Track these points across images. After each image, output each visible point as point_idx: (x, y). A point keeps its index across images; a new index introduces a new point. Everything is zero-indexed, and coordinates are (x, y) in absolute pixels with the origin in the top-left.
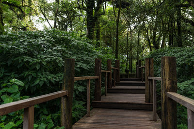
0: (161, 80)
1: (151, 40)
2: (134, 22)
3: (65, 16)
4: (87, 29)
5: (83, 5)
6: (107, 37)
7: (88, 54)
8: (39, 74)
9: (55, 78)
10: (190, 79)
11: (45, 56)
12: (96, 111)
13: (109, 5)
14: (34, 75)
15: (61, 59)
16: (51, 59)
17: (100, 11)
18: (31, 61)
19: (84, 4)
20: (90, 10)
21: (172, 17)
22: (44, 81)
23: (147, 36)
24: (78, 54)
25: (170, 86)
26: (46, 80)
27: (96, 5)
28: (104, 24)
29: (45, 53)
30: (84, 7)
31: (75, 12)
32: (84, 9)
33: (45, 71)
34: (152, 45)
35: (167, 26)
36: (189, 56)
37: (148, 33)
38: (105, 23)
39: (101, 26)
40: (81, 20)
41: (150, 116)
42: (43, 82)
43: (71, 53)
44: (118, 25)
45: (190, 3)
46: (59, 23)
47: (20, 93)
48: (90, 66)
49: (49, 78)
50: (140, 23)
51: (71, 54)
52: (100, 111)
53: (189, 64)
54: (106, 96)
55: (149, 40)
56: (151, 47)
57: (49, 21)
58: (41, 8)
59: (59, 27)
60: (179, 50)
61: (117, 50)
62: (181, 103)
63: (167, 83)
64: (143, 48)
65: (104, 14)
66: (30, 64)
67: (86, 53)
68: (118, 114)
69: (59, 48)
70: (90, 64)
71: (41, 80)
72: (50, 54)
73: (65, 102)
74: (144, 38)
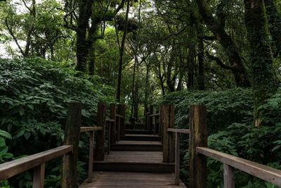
0: (190, 133)
1: (164, 78)
2: (141, 52)
3: (43, 36)
4: (76, 58)
5: (71, 22)
6: (104, 70)
7: (87, 96)
8: (22, 122)
9: (46, 128)
10: (216, 132)
11: (31, 97)
12: (99, 175)
13: (108, 25)
14: (16, 123)
15: (53, 102)
16: (40, 102)
17: (96, 34)
18: (11, 103)
19: (73, 21)
20: (82, 31)
21: (192, 50)
22: (31, 132)
23: (158, 73)
24: (73, 95)
25: (200, 140)
26: (34, 131)
27: (90, 25)
28: (102, 52)
29: (30, 92)
30: (74, 26)
31: (58, 31)
32: (73, 28)
33: (31, 118)
34: (165, 84)
35: (185, 61)
36: (216, 104)
37: (159, 68)
38: (102, 50)
39: (96, 54)
40: (67, 44)
41: (170, 179)
42: (30, 134)
43: (65, 93)
44: (121, 55)
45: (216, 36)
46: (33, 45)
47: (7, 148)
48: (90, 113)
49: (38, 128)
50: (149, 54)
51: (63, 95)
52: (104, 176)
53: (216, 113)
54: (108, 154)
55: (161, 78)
56: (163, 88)
57: (18, 41)
58: (6, 21)
59: (33, 51)
60: (203, 94)
61: (119, 90)
62: (215, 158)
63: (197, 136)
64: (153, 88)
65: (102, 37)
66: (10, 107)
67: (84, 94)
68: (128, 178)
69: (49, 85)
70: (90, 110)
71: (26, 131)
72: (37, 95)
73: (67, 160)
74: (154, 75)
